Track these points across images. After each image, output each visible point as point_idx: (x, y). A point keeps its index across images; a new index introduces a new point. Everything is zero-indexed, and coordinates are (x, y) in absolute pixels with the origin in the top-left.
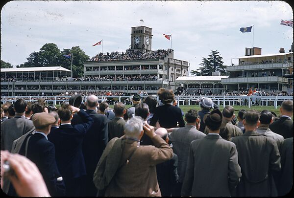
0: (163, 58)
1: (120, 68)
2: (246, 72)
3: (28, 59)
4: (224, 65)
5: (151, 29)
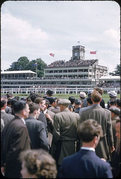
0: (92, 65)
3: (11, 66)
5: (84, 47)
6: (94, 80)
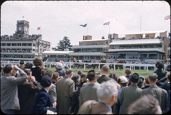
0: (35, 40)
1: (9, 45)
2: (83, 49)
4: (71, 45)
5: (28, 22)
6: (37, 54)
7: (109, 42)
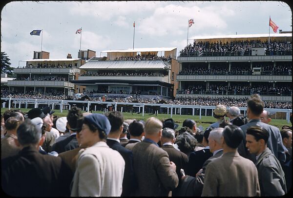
2: (33, 75)
7: (79, 64)
